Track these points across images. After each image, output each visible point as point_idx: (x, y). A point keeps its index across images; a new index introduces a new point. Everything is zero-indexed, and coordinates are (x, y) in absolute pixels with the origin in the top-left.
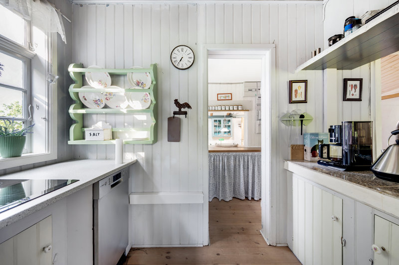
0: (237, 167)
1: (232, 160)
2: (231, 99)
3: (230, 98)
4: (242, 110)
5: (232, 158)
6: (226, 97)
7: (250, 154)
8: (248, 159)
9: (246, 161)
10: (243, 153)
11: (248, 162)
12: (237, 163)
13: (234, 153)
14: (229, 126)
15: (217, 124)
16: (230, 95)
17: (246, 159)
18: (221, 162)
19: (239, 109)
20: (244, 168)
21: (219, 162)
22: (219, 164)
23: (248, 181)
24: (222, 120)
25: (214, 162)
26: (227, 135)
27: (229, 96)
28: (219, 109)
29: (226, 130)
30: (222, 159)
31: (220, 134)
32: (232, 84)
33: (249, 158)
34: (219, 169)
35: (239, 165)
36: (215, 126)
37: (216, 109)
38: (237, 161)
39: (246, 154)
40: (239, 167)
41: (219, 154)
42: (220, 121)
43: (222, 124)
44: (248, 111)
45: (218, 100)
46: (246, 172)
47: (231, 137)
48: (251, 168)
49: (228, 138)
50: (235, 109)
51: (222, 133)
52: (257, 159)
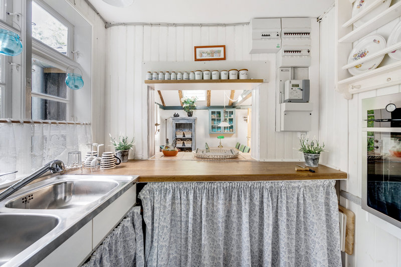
0: (234, 219)
1: (221, 202)
2: (224, 59)
3: (222, 56)
4: (248, 80)
5: (222, 196)
6: (212, 53)
7: (267, 184)
8: (262, 197)
9: (257, 203)
10: (250, 183)
11: (262, 203)
12: (234, 208)
13: (227, 184)
14: (231, 120)
15: (215, 116)
16: (222, 49)
17: (257, 197)
18: (191, 207)
19: (242, 77)
20: (251, 222)
21: (188, 204)
22: (188, 211)
23: (261, 252)
24: (222, 111)
25: (173, 203)
26: (229, 132)
27: (219, 52)
28: (197, 77)
29: (227, 124)
30: (195, 198)
31: (219, 130)
32: (225, 25)
33: (266, 194)
34: (187, 222)
35: (239, 212)
36: (212, 119)
37: (191, 77)
38: (234, 202)
39: (256, 184)
40: (240, 217)
41: (186, 184)
42: (219, 113)
43: (222, 118)
44: (261, 81)
45: (196, 60)
46: (257, 231)
47: (234, 135)
48: (271, 223)
49: (230, 135)
50: (232, 77)
51: (222, 129)
52: (284, 197)
